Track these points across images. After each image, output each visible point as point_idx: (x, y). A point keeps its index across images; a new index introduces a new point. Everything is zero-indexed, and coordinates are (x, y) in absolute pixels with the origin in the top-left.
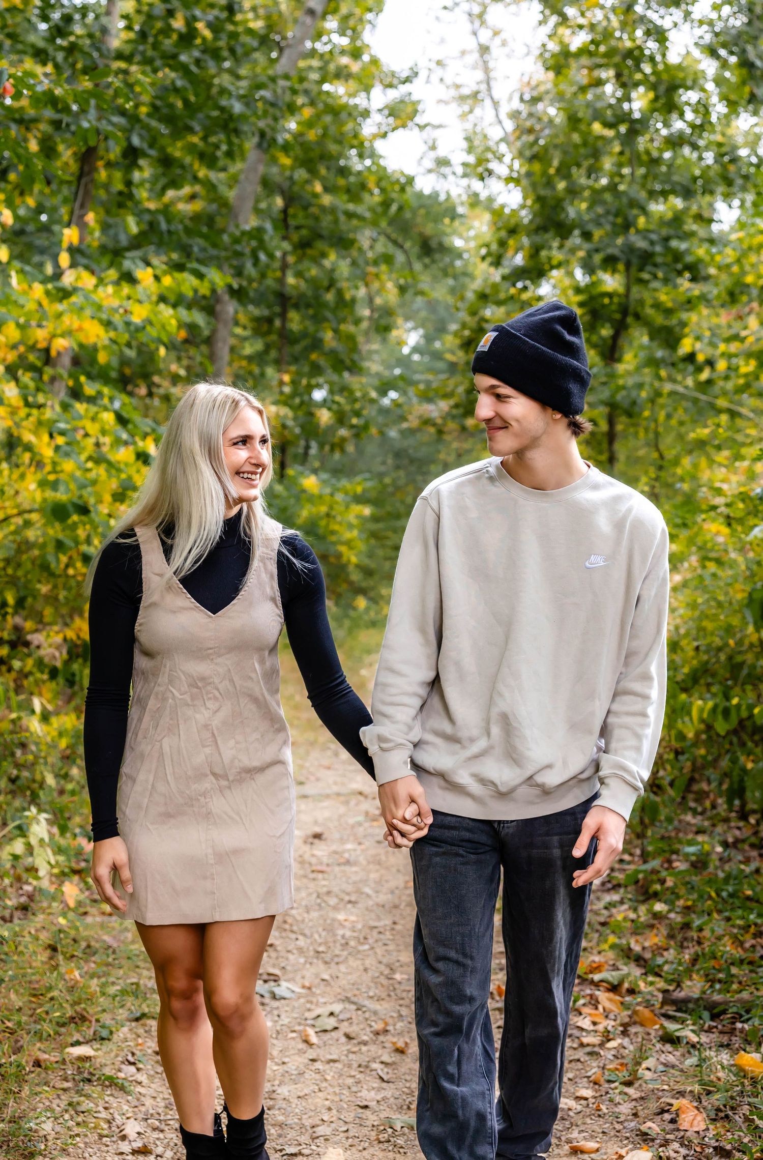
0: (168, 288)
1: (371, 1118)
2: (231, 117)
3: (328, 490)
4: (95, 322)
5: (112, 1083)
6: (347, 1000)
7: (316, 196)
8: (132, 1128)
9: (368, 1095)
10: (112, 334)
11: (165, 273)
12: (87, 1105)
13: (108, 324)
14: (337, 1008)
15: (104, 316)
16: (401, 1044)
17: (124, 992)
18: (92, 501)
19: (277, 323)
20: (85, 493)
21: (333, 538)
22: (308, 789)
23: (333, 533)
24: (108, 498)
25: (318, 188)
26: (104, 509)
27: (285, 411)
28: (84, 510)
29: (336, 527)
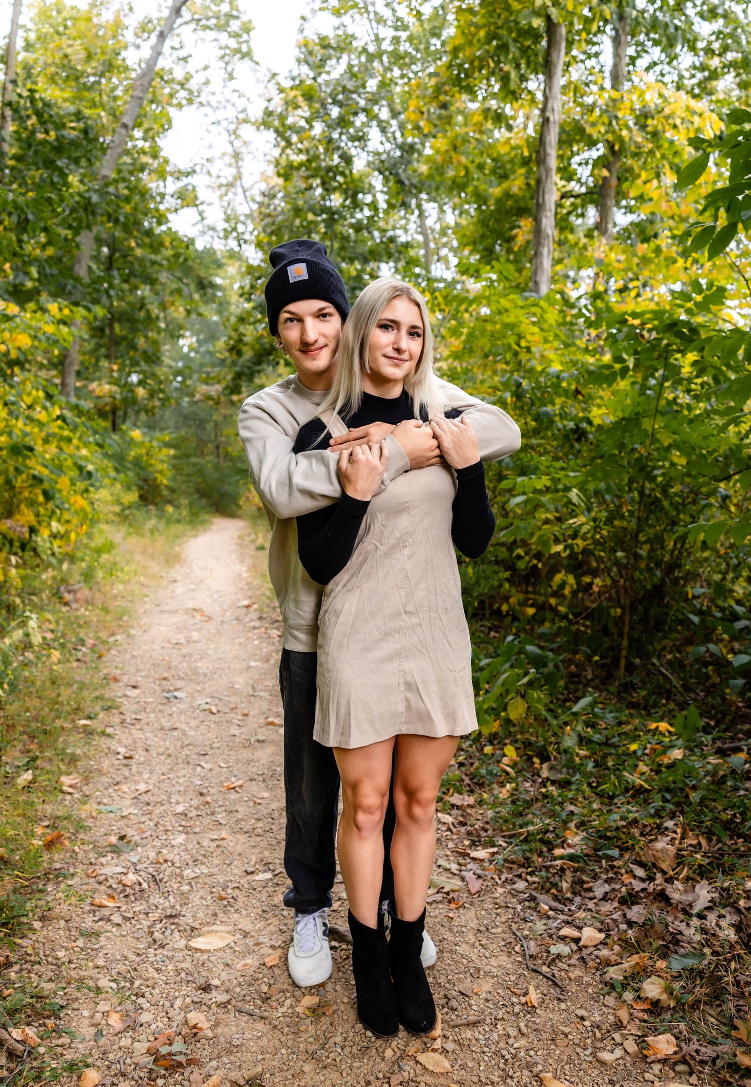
0: (67, 316)
1: (237, 740)
2: (90, 203)
3: (147, 439)
4: (26, 336)
5: (103, 734)
6: (212, 697)
7: (132, 249)
8: (122, 750)
9: (235, 731)
10: (36, 343)
11: (66, 306)
12: (94, 743)
13: (35, 337)
14: (209, 700)
15: (33, 333)
16: (245, 712)
17: (97, 698)
18: (32, 444)
19: (107, 331)
20: (27, 439)
21: (151, 469)
22: (162, 608)
23: (151, 465)
24: (40, 442)
25: (133, 244)
26: (39, 448)
27: (115, 388)
28: (31, 449)
29: (153, 462)
